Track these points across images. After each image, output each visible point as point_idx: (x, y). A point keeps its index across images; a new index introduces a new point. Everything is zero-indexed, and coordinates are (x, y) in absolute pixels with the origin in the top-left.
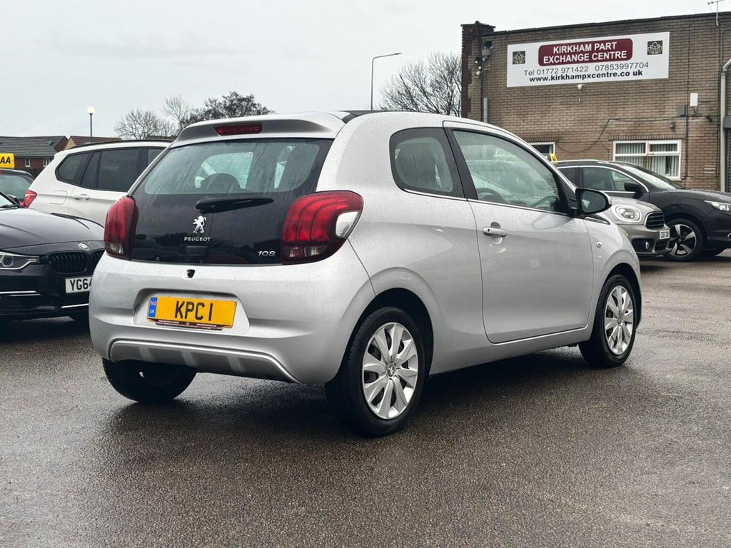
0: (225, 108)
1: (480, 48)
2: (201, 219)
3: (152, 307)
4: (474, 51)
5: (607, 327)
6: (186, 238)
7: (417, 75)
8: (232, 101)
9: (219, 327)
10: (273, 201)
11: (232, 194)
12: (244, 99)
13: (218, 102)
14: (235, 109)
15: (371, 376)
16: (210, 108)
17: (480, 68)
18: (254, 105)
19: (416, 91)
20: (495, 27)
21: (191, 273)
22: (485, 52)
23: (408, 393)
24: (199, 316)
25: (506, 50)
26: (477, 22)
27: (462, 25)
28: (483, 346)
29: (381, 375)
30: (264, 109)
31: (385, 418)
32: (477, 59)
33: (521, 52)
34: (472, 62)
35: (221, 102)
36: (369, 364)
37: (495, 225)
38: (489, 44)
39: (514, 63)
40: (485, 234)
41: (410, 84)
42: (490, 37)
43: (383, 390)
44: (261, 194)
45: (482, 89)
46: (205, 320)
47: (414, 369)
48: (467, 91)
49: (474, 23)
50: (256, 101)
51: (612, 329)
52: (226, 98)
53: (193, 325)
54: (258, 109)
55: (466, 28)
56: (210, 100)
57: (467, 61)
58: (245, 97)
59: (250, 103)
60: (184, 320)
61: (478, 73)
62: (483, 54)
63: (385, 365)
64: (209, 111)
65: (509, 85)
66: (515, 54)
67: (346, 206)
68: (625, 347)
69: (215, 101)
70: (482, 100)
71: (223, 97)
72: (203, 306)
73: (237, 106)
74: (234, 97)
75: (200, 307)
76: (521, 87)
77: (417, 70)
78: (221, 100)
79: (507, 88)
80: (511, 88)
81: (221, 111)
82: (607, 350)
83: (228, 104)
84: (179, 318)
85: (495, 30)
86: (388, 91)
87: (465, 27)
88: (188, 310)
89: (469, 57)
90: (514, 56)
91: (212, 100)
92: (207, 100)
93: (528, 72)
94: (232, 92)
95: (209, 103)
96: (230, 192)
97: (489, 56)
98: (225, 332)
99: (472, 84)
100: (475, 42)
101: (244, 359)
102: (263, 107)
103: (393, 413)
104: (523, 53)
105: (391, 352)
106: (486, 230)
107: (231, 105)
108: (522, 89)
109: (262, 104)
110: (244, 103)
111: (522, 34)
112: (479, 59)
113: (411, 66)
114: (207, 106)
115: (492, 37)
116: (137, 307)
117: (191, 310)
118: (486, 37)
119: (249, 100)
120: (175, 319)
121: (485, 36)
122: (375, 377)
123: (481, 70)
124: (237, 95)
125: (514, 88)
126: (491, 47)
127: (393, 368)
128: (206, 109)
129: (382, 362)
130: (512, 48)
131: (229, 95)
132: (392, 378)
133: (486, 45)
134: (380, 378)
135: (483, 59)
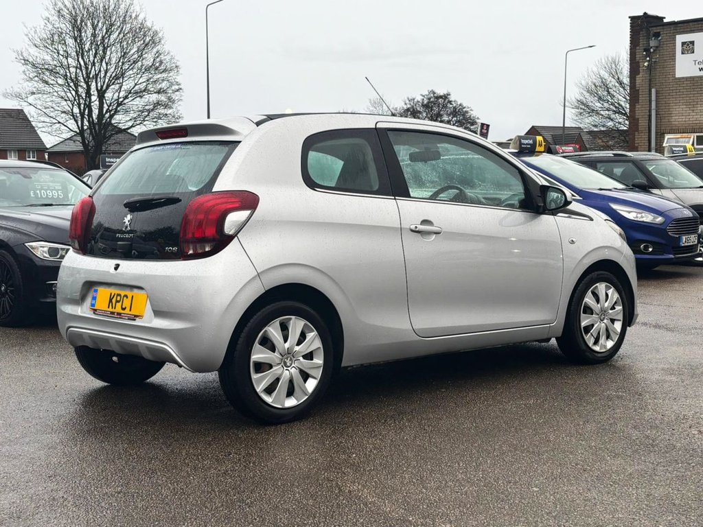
0: (423, 105)
1: (648, 39)
2: (129, 217)
3: (94, 298)
4: (642, 42)
5: (583, 324)
6: (117, 235)
7: (614, 66)
8: (429, 99)
9: (134, 318)
10: (180, 200)
11: (154, 194)
12: (441, 97)
13: (416, 100)
14: (432, 107)
15: (261, 367)
16: (409, 106)
17: (648, 59)
18: (450, 102)
19: (612, 82)
20: (665, 18)
21: (117, 267)
22: (653, 43)
23: (311, 385)
24: (124, 307)
25: (674, 40)
26: (645, 13)
27: (630, 17)
28: (409, 340)
29: (275, 366)
30: (460, 105)
31: (281, 407)
32: (645, 50)
33: (690, 42)
34: (640, 53)
35: (419, 100)
36: (259, 354)
37: (425, 222)
38: (657, 35)
39: (683, 53)
40: (412, 231)
41: (606, 75)
42: (658, 28)
43: (278, 380)
44: (173, 193)
45: (650, 80)
46: (127, 311)
47: (319, 361)
48: (635, 83)
49: (642, 14)
50: (452, 98)
51: (593, 325)
52: (424, 96)
53: (119, 314)
54: (454, 105)
55: (634, 19)
56: (408, 98)
57: (635, 53)
58: (442, 94)
59: (446, 101)
60: (113, 310)
61: (646, 64)
62: (651, 45)
63: (281, 357)
64: (408, 110)
65: (678, 75)
66: (683, 44)
67: (237, 205)
68: (610, 344)
69: (414, 99)
70: (650, 91)
71: (421, 95)
72: (127, 298)
73: (435, 104)
74: (432, 95)
75: (125, 298)
76: (691, 77)
77: (615, 62)
78: (419, 98)
79: (676, 79)
80: (679, 79)
81: (419, 109)
82: (584, 347)
83: (425, 102)
84: (110, 309)
85: (665, 21)
86: (583, 83)
87: (632, 18)
88: (117, 301)
89: (638, 48)
90: (682, 46)
91: (410, 98)
92: (406, 99)
93: (697, 62)
94: (430, 90)
95: (407, 102)
96: (153, 192)
97: (657, 47)
98: (138, 322)
99: (640, 75)
100: (643, 33)
101: (151, 348)
102: (459, 103)
103: (291, 402)
104: (692, 43)
105: (287, 345)
106: (413, 227)
107: (429, 102)
108: (692, 80)
109: (457, 100)
110: (440, 100)
111: (691, 24)
112: (647, 50)
113: (608, 58)
114: (406, 104)
115: (661, 27)
116: (83, 298)
117: (119, 302)
118: (655, 28)
119: (445, 97)
120: (108, 310)
121: (652, 27)
122: (268, 367)
123: (649, 61)
124: (434, 93)
125: (683, 78)
126: (660, 38)
127: (291, 360)
128: (405, 107)
129: (276, 354)
130: (680, 39)
131: (427, 93)
132: (289, 369)
133: (654, 36)
134: (274, 368)
135: (652, 50)
